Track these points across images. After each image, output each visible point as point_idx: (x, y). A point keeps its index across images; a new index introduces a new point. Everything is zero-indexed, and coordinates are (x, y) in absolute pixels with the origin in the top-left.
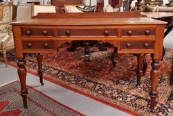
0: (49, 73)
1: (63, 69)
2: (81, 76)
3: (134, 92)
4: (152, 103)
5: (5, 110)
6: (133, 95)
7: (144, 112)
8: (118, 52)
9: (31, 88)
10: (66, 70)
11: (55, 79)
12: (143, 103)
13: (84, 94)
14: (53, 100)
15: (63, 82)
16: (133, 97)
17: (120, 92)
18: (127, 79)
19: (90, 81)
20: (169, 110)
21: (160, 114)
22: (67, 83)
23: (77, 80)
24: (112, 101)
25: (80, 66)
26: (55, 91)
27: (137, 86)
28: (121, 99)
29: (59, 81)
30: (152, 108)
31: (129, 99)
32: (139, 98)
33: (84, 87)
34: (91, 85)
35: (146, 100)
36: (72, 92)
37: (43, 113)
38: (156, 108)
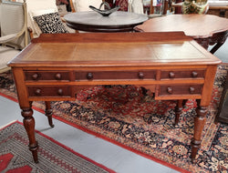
0: (58, 107)
1: (77, 102)
2: (101, 111)
3: (171, 134)
4: (193, 148)
5: (10, 166)
6: (170, 140)
7: (183, 163)
8: (156, 98)
9: (38, 132)
10: (81, 103)
11: (67, 117)
12: (182, 150)
13: (109, 140)
14: (69, 150)
15: (79, 122)
16: (170, 143)
17: (153, 135)
18: (161, 115)
19: (114, 120)
20: (213, 159)
21: (202, 164)
22: (84, 123)
23: (98, 118)
24: (144, 149)
26: (70, 136)
27: (174, 125)
28: (155, 146)
29: (74, 120)
30: (192, 157)
31: (165, 145)
32: (177, 143)
33: (107, 128)
34: (116, 125)
35: (186, 146)
36: (92, 137)
37: (59, 168)
38: (197, 156)
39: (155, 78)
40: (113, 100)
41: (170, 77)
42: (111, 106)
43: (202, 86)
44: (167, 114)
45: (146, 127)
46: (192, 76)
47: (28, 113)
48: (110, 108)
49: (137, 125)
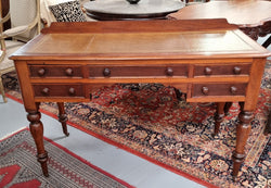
0: (76, 113)
1: (97, 107)
2: (126, 118)
3: (208, 147)
4: (235, 163)
5: (16, 180)
6: (207, 153)
7: (222, 181)
9: (50, 141)
10: (102, 108)
11: (85, 124)
12: (222, 166)
13: (133, 151)
14: (86, 162)
15: (99, 130)
16: (207, 157)
17: (186, 147)
18: (198, 124)
19: (140, 128)
20: (260, 177)
21: (246, 183)
22: (105, 132)
23: (121, 126)
24: (174, 163)
25: (124, 99)
26: (87, 146)
27: (213, 135)
28: (188, 160)
29: (93, 128)
30: (234, 174)
31: (200, 160)
32: (216, 157)
33: (131, 138)
34: (143, 135)
35: (227, 160)
36: (114, 148)
37: (73, 184)
38: (240, 174)
39: (187, 74)
40: (140, 105)
41: (206, 73)
42: (138, 112)
43: (246, 85)
44: (205, 122)
45: (178, 138)
46: (234, 72)
47: (34, 116)
48: (136, 114)
49: (168, 135)
